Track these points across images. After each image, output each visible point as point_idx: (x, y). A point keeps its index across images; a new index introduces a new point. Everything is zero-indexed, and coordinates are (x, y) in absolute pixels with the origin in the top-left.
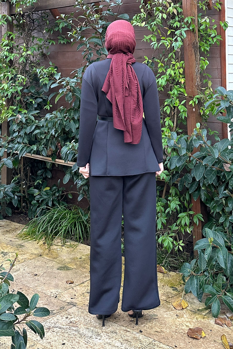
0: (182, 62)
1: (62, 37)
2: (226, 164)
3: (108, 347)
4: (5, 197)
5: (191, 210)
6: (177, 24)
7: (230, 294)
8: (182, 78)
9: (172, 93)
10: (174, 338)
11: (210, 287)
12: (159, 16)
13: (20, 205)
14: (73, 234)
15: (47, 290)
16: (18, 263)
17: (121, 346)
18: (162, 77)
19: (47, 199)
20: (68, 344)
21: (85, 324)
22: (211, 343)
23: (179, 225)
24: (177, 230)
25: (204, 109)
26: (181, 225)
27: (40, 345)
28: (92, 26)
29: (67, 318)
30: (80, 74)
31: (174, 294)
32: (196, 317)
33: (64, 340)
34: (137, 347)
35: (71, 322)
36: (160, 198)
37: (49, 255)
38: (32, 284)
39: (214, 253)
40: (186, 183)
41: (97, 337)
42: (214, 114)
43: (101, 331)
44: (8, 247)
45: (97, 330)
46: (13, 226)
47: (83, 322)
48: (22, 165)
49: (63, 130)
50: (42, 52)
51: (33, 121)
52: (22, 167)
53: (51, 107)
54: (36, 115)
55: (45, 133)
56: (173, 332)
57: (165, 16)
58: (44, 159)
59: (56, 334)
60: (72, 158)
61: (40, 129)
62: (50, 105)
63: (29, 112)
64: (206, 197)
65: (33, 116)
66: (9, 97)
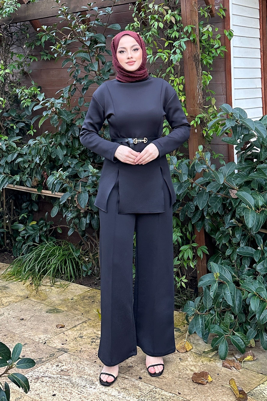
0: (182, 77)
1: (45, 52)
2: (233, 191)
3: (103, 396)
5: (195, 242)
6: (175, 34)
7: (238, 333)
8: (182, 96)
10: (177, 384)
11: (217, 327)
12: (154, 25)
13: (4, 242)
14: (63, 272)
15: (35, 336)
16: (2, 307)
17: (118, 395)
19: (34, 235)
20: (59, 396)
21: (78, 372)
22: (218, 389)
23: (182, 260)
24: (179, 265)
25: (207, 130)
26: (184, 259)
27: (28, 397)
28: (78, 39)
29: (57, 366)
30: (66, 94)
31: (177, 335)
32: (201, 360)
33: (54, 391)
34: (136, 395)
35: (62, 371)
37: (37, 297)
38: (18, 329)
39: (220, 290)
40: (188, 212)
41: (91, 386)
42: (218, 135)
43: (96, 380)
45: (91, 378)
47: (76, 370)
48: (4, 198)
49: (49, 157)
50: (23, 70)
51: (14, 148)
52: (4, 200)
53: (35, 132)
54: (18, 141)
55: (29, 161)
56: (176, 378)
57: (161, 25)
58: (29, 190)
59: (45, 384)
60: (60, 188)
61: (23, 157)
62: (34, 130)
63: (10, 138)
64: (211, 227)
65: (15, 142)
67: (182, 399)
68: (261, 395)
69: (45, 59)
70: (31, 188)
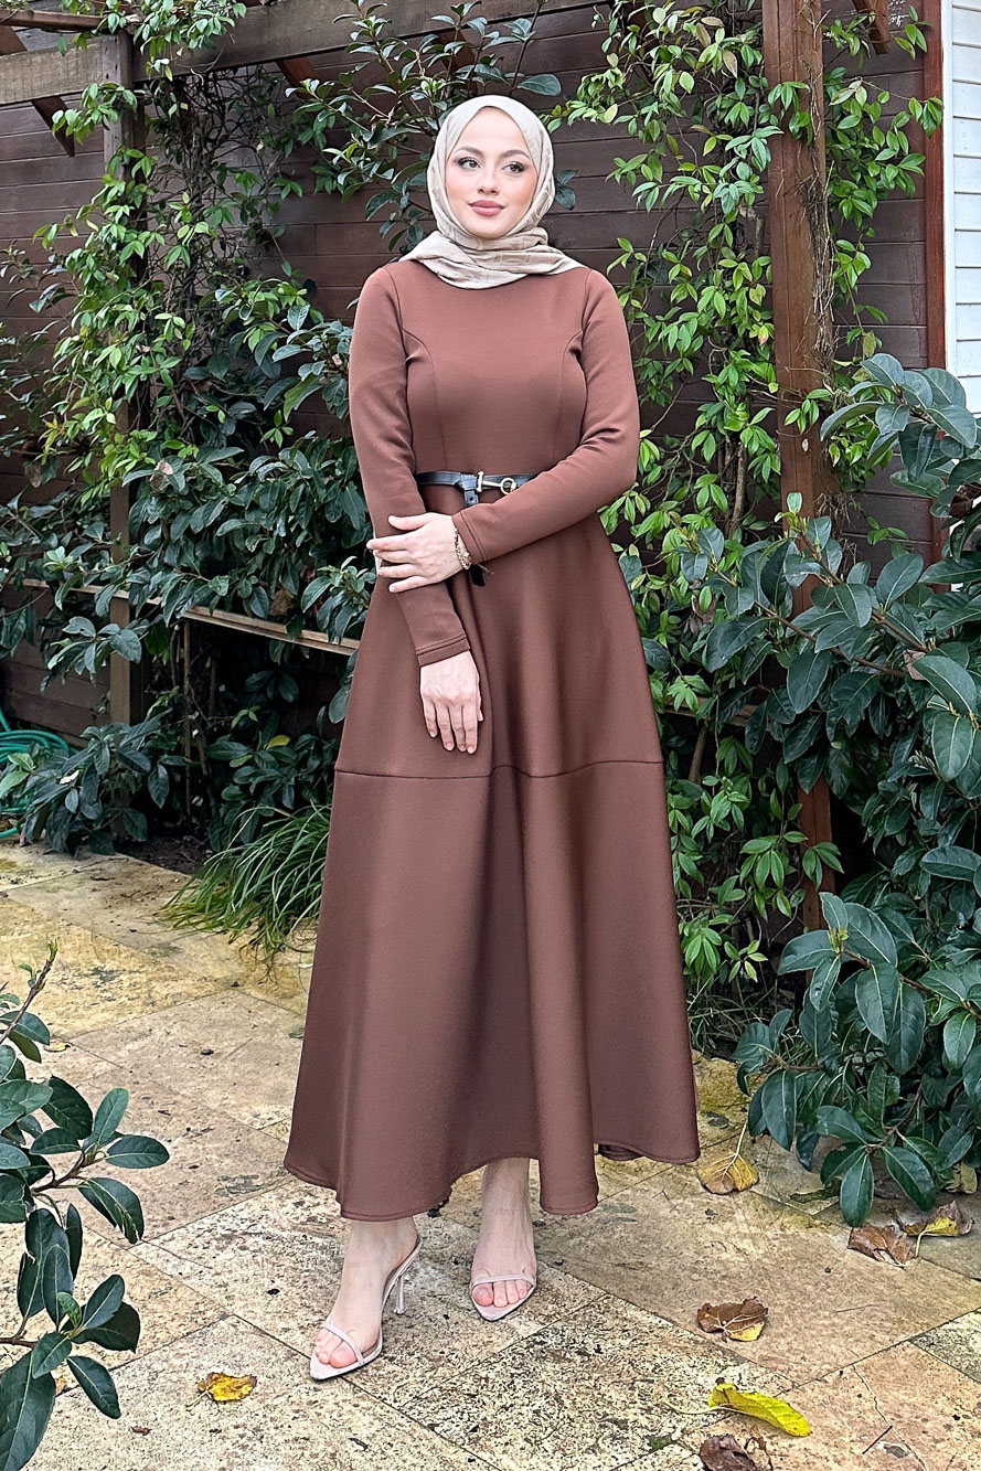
0: (761, 261)
2: (915, 654)
4: (122, 770)
5: (797, 829)
6: (740, 113)
7: (916, 1142)
8: (761, 324)
9: (720, 379)
10: (682, 1288)
11: (840, 1114)
13: (183, 803)
15: (241, 1106)
16: (148, 1008)
18: (681, 319)
19: (278, 781)
20: (290, 1294)
22: (819, 1315)
23: (749, 885)
24: (740, 903)
25: (845, 442)
26: (756, 885)
27: (190, 1291)
28: (417, 123)
29: (300, 1203)
31: (712, 1137)
32: (779, 1222)
33: (276, 1279)
34: (540, 1314)
35: (312, 1219)
36: (681, 782)
37: (267, 986)
38: (191, 1084)
40: (775, 723)
44: (120, 953)
46: (147, 879)
48: (185, 652)
49: (317, 520)
50: (256, 226)
51: (217, 485)
52: (186, 660)
53: (288, 433)
54: (232, 464)
55: (262, 531)
56: (683, 1271)
57: (687, 82)
58: (261, 629)
59: (250, 1257)
60: (350, 624)
61: (243, 517)
62: (285, 429)
63: (205, 451)
64: (848, 778)
65: (219, 468)
66: (129, 396)
67: (691, 1336)
68: (963, 1348)
69: (329, 189)
70: (268, 623)
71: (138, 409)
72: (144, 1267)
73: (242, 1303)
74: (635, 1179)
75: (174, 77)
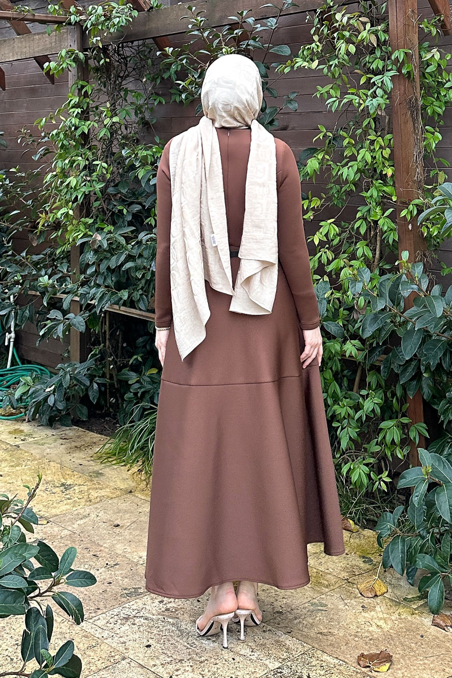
0: (389, 136)
3: (227, 655)
4: (76, 385)
5: (406, 416)
6: (378, 64)
8: (388, 167)
9: (368, 194)
10: (350, 645)
11: (428, 558)
13: (105, 401)
15: (133, 552)
16: (88, 503)
17: (250, 655)
18: (349, 164)
19: (152, 391)
20: (156, 647)
21: (192, 613)
22: (418, 659)
23: (383, 444)
24: (378, 452)
25: (430, 226)
26: (386, 444)
27: (107, 646)
31: (366, 568)
32: (398, 612)
33: (150, 640)
34: (280, 658)
35: (167, 610)
36: (349, 392)
37: (146, 492)
38: (109, 541)
40: (395, 364)
44: (74, 476)
46: (87, 439)
47: (190, 610)
48: (107, 327)
50: (142, 119)
51: (123, 245)
52: (107, 330)
54: (130, 235)
55: (145, 268)
56: (350, 636)
57: (352, 49)
58: (144, 316)
59: (137, 628)
61: (135, 261)
63: (117, 229)
64: (431, 391)
65: (123, 236)
66: (80, 201)
67: (355, 669)
69: (177, 101)
70: (147, 313)
71: (84, 208)
72: (85, 633)
73: (133, 652)
74: (327, 590)
75: (102, 46)
